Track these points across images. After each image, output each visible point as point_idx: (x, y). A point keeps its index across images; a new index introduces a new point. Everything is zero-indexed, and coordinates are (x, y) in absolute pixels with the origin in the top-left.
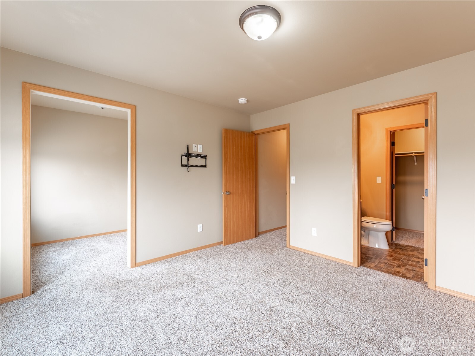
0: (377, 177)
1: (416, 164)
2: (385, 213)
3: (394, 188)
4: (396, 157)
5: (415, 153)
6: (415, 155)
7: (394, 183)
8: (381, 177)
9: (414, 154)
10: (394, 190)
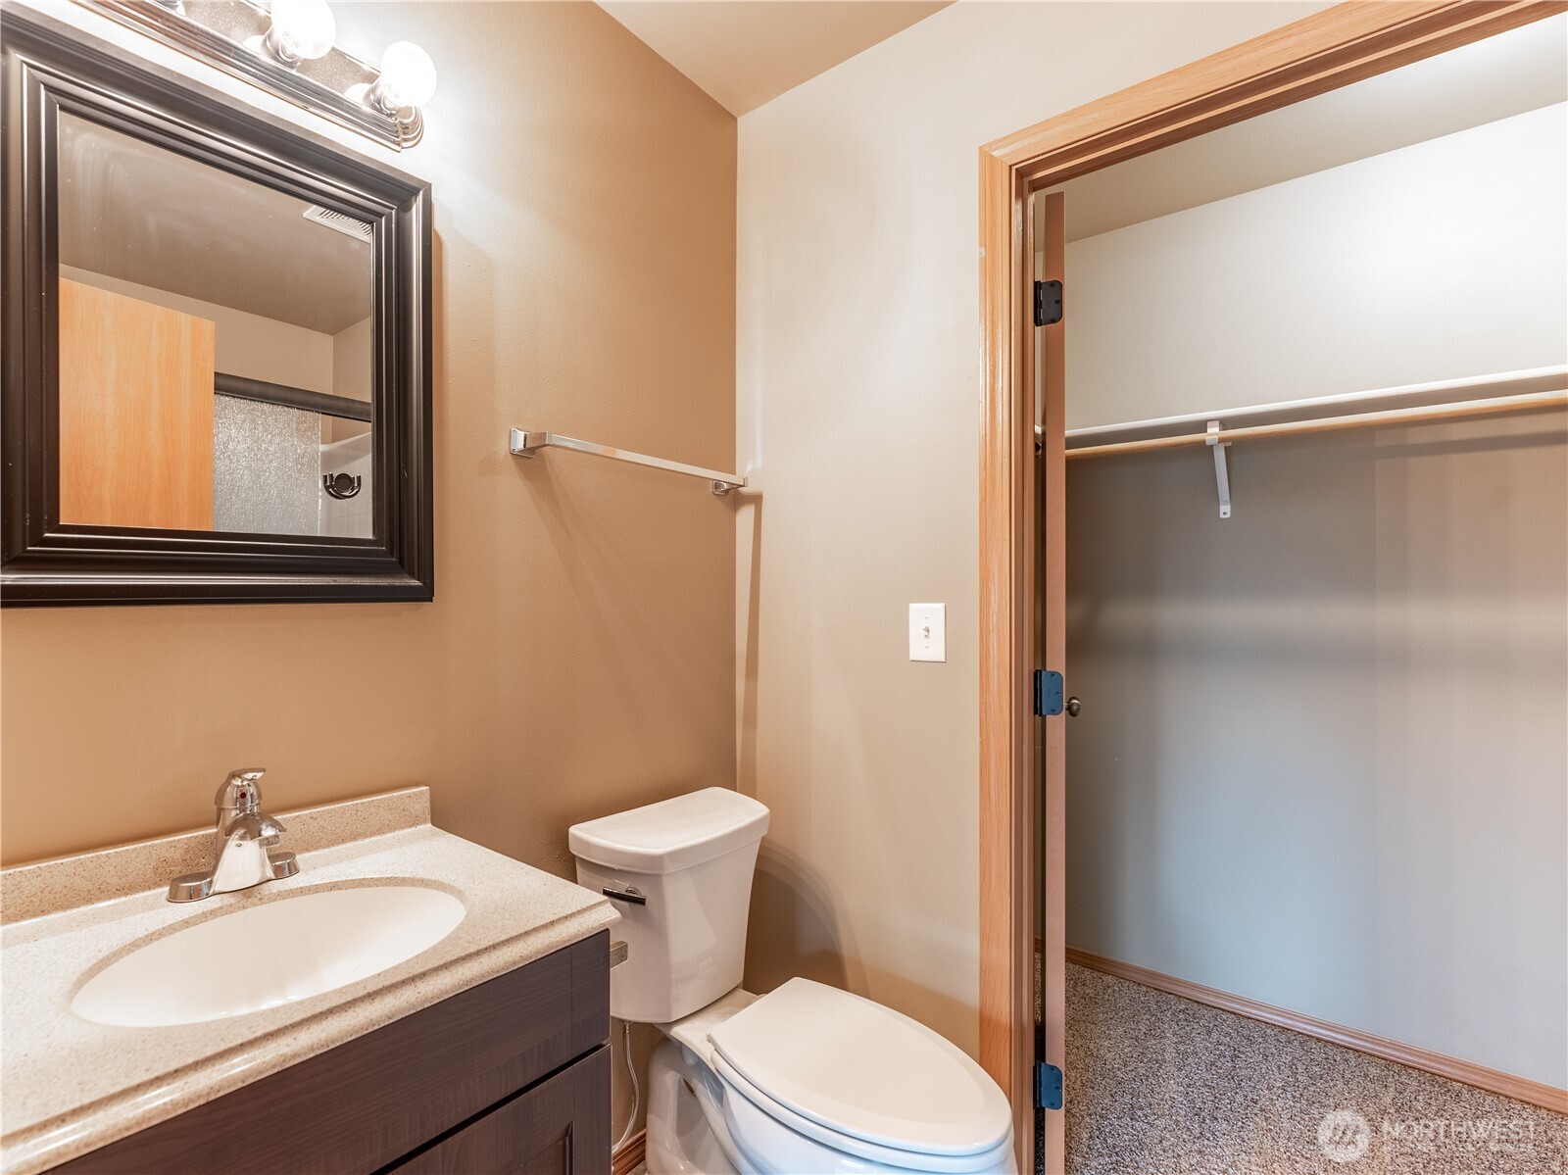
0: (913, 606)
1: (1225, 510)
2: (972, 943)
3: (1053, 712)
4: (1071, 462)
5: (1225, 423)
6: (1221, 441)
7: (1057, 662)
8: (940, 606)
9: (1214, 432)
10: (1057, 726)
